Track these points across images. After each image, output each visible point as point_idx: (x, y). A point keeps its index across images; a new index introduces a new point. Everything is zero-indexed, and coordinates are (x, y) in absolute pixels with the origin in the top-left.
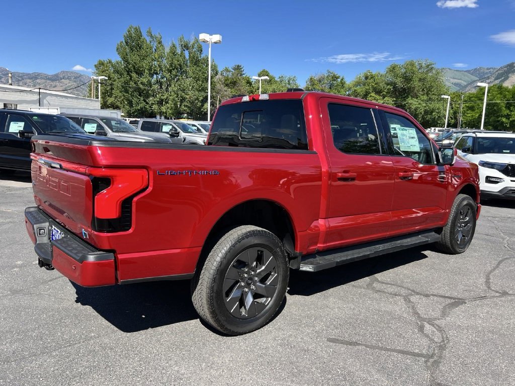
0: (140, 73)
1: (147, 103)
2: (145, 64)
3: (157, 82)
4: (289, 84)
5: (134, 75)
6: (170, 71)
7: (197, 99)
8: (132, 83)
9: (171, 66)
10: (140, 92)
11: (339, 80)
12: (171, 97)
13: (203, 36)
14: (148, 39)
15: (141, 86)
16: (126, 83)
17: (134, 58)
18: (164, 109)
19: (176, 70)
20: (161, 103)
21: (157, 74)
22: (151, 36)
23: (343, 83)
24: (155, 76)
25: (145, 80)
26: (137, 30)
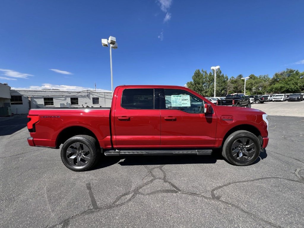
0: (199, 84)
1: (201, 93)
2: (201, 81)
3: (205, 86)
4: (264, 78)
5: (197, 85)
6: (209, 82)
7: (219, 90)
8: (197, 88)
9: (210, 80)
10: (199, 90)
11: (295, 72)
12: (209, 90)
13: (212, 68)
14: (202, 73)
15: (199, 88)
16: (195, 88)
17: (197, 79)
18: (207, 94)
19: (211, 81)
20: (206, 92)
21: (205, 83)
22: (203, 71)
23: (297, 73)
24: (204, 84)
25: (201, 86)
26: (199, 71)
